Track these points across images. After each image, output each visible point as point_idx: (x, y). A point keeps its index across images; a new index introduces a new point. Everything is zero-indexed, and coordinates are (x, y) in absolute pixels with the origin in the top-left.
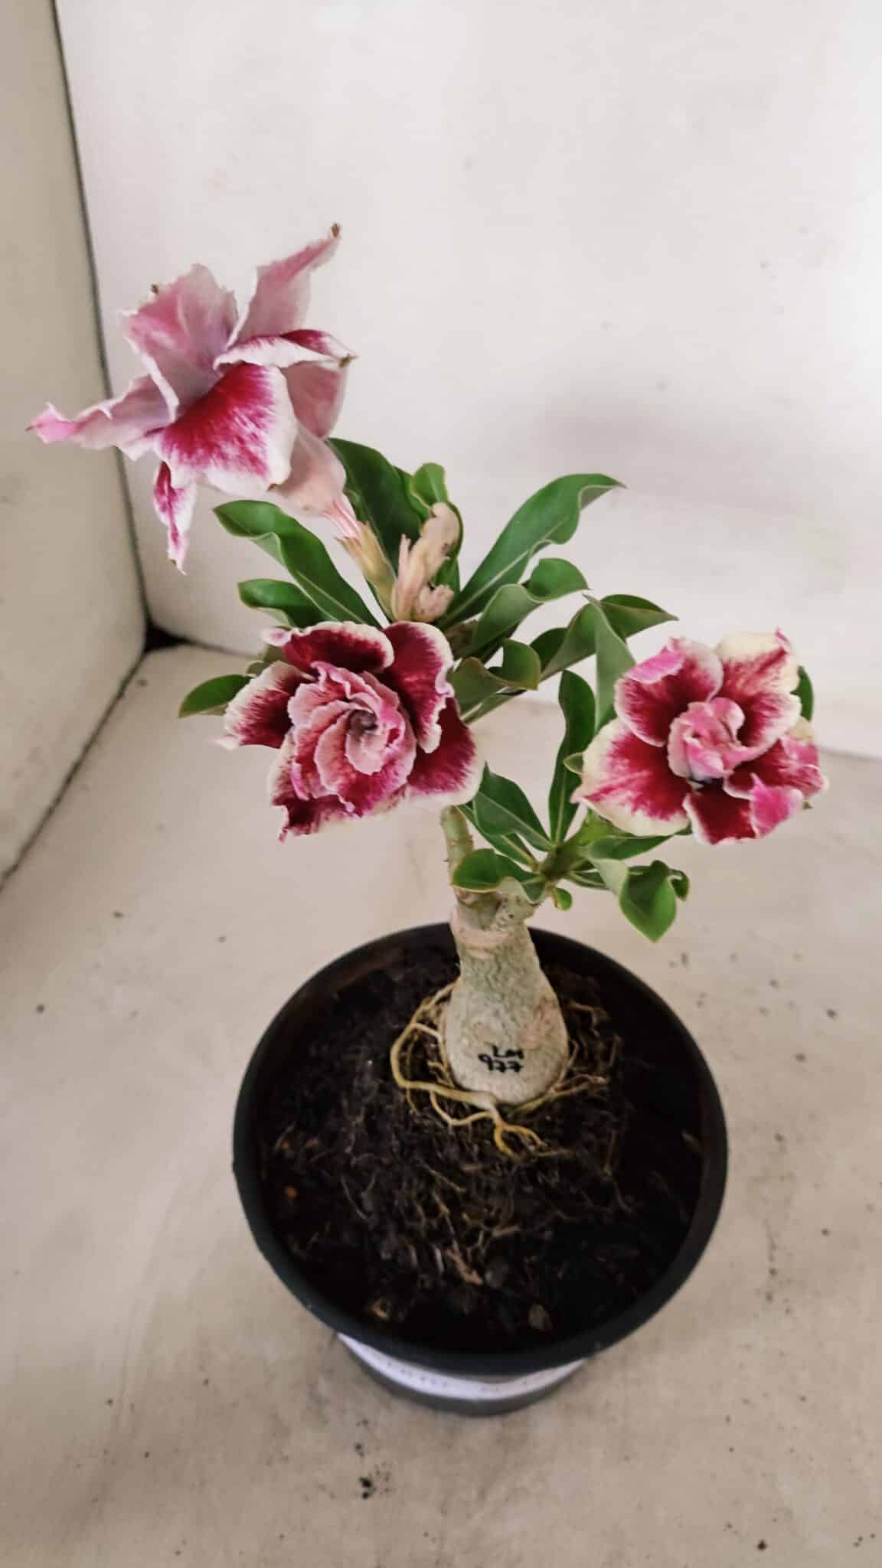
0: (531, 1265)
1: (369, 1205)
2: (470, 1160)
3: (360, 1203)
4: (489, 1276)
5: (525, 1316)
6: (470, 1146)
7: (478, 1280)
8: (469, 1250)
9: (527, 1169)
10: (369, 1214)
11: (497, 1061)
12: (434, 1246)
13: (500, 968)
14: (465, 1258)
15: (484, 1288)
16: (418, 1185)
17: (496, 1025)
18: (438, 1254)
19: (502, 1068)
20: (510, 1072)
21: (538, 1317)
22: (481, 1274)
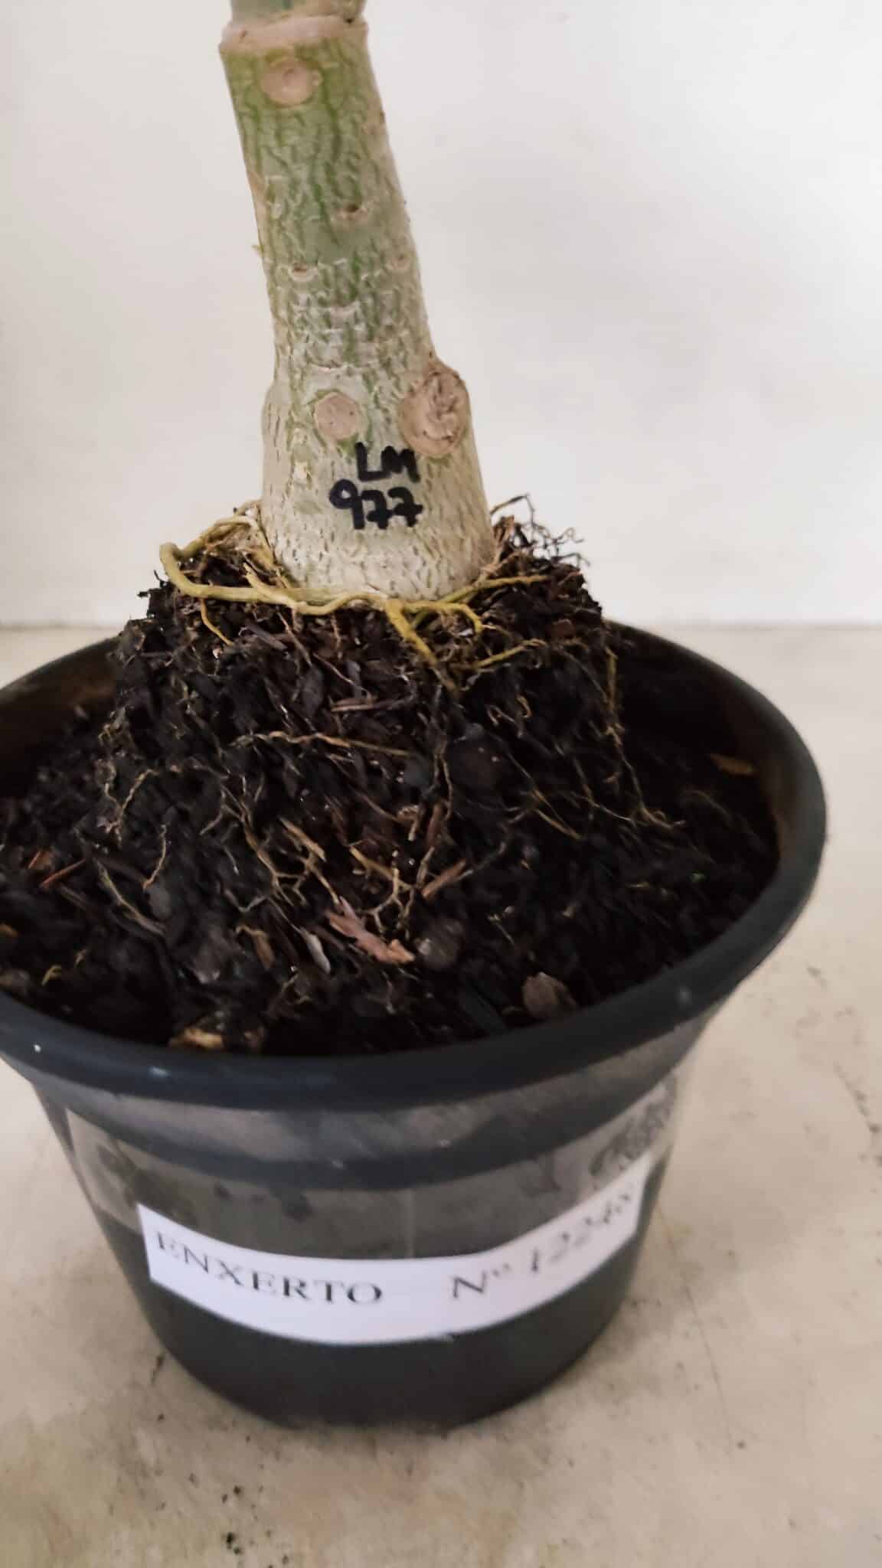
0: (505, 921)
1: (161, 898)
2: (349, 693)
3: (142, 902)
4: (425, 947)
5: (517, 997)
6: (344, 669)
7: (408, 956)
8: (375, 912)
9: (466, 699)
10: (165, 921)
11: (369, 495)
12: (303, 932)
13: (337, 142)
14: (370, 927)
15: (418, 966)
16: (253, 792)
17: (354, 388)
18: (315, 943)
19: (381, 518)
20: (397, 521)
21: (541, 988)
22: (410, 947)
